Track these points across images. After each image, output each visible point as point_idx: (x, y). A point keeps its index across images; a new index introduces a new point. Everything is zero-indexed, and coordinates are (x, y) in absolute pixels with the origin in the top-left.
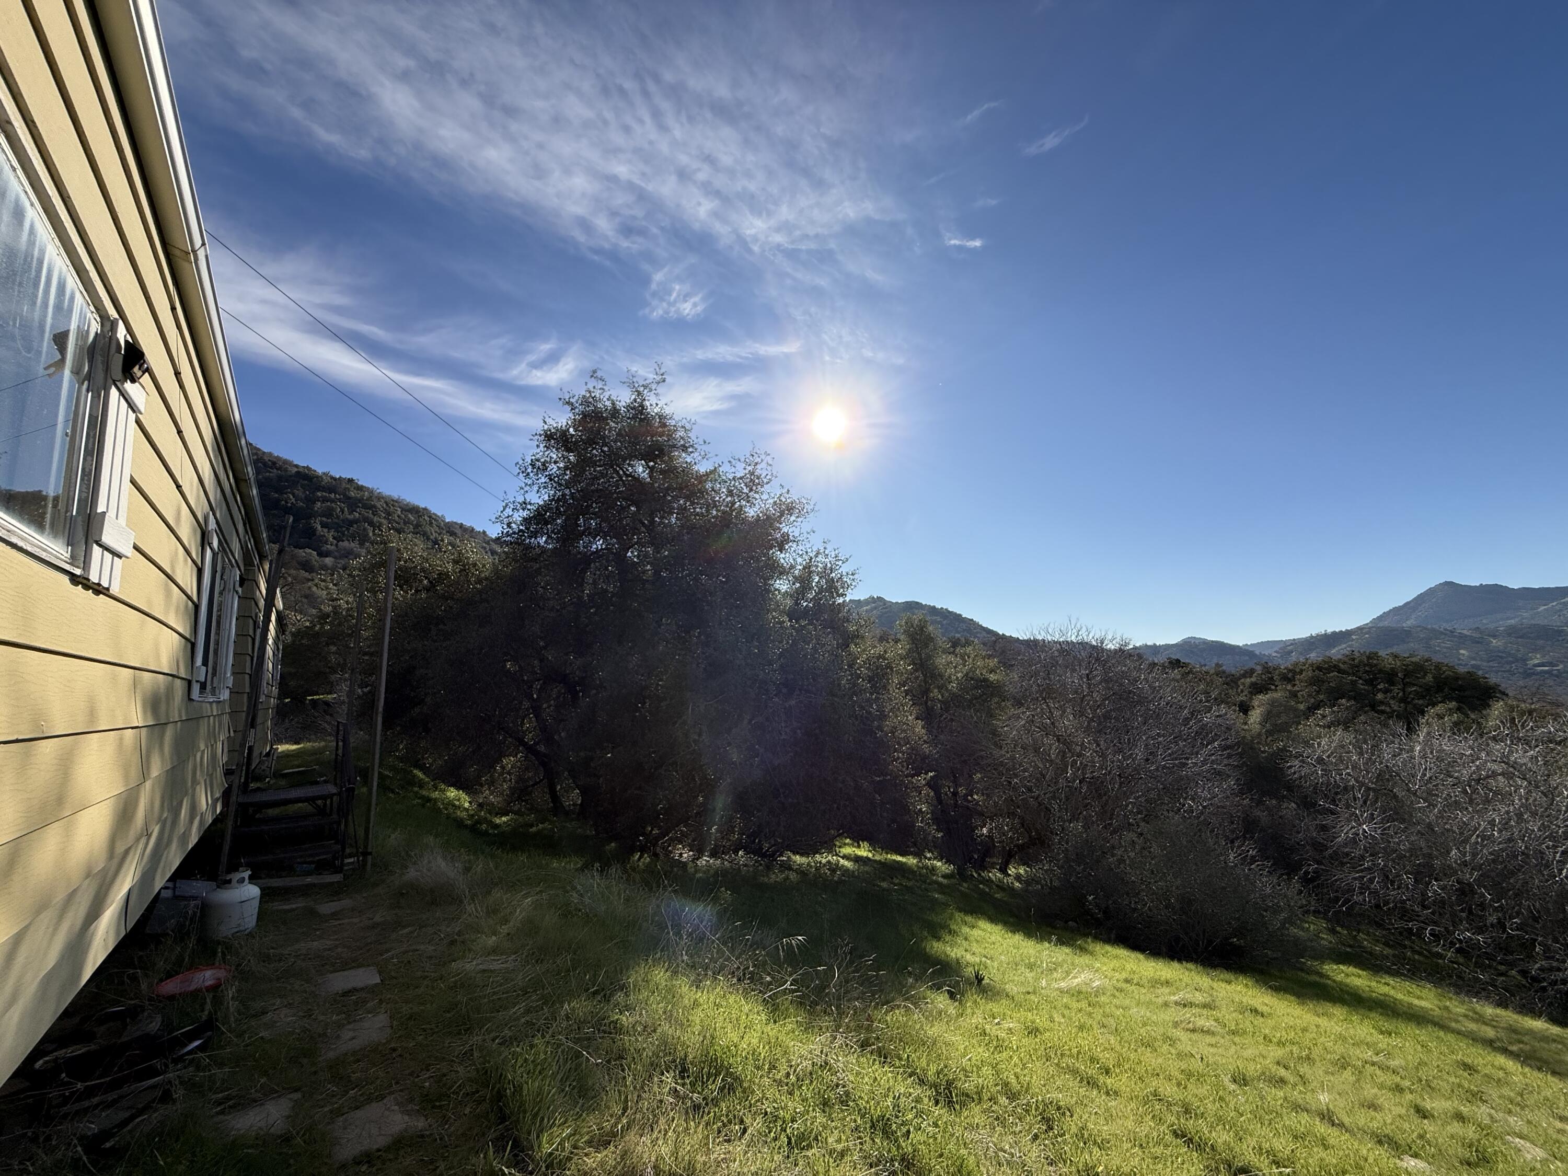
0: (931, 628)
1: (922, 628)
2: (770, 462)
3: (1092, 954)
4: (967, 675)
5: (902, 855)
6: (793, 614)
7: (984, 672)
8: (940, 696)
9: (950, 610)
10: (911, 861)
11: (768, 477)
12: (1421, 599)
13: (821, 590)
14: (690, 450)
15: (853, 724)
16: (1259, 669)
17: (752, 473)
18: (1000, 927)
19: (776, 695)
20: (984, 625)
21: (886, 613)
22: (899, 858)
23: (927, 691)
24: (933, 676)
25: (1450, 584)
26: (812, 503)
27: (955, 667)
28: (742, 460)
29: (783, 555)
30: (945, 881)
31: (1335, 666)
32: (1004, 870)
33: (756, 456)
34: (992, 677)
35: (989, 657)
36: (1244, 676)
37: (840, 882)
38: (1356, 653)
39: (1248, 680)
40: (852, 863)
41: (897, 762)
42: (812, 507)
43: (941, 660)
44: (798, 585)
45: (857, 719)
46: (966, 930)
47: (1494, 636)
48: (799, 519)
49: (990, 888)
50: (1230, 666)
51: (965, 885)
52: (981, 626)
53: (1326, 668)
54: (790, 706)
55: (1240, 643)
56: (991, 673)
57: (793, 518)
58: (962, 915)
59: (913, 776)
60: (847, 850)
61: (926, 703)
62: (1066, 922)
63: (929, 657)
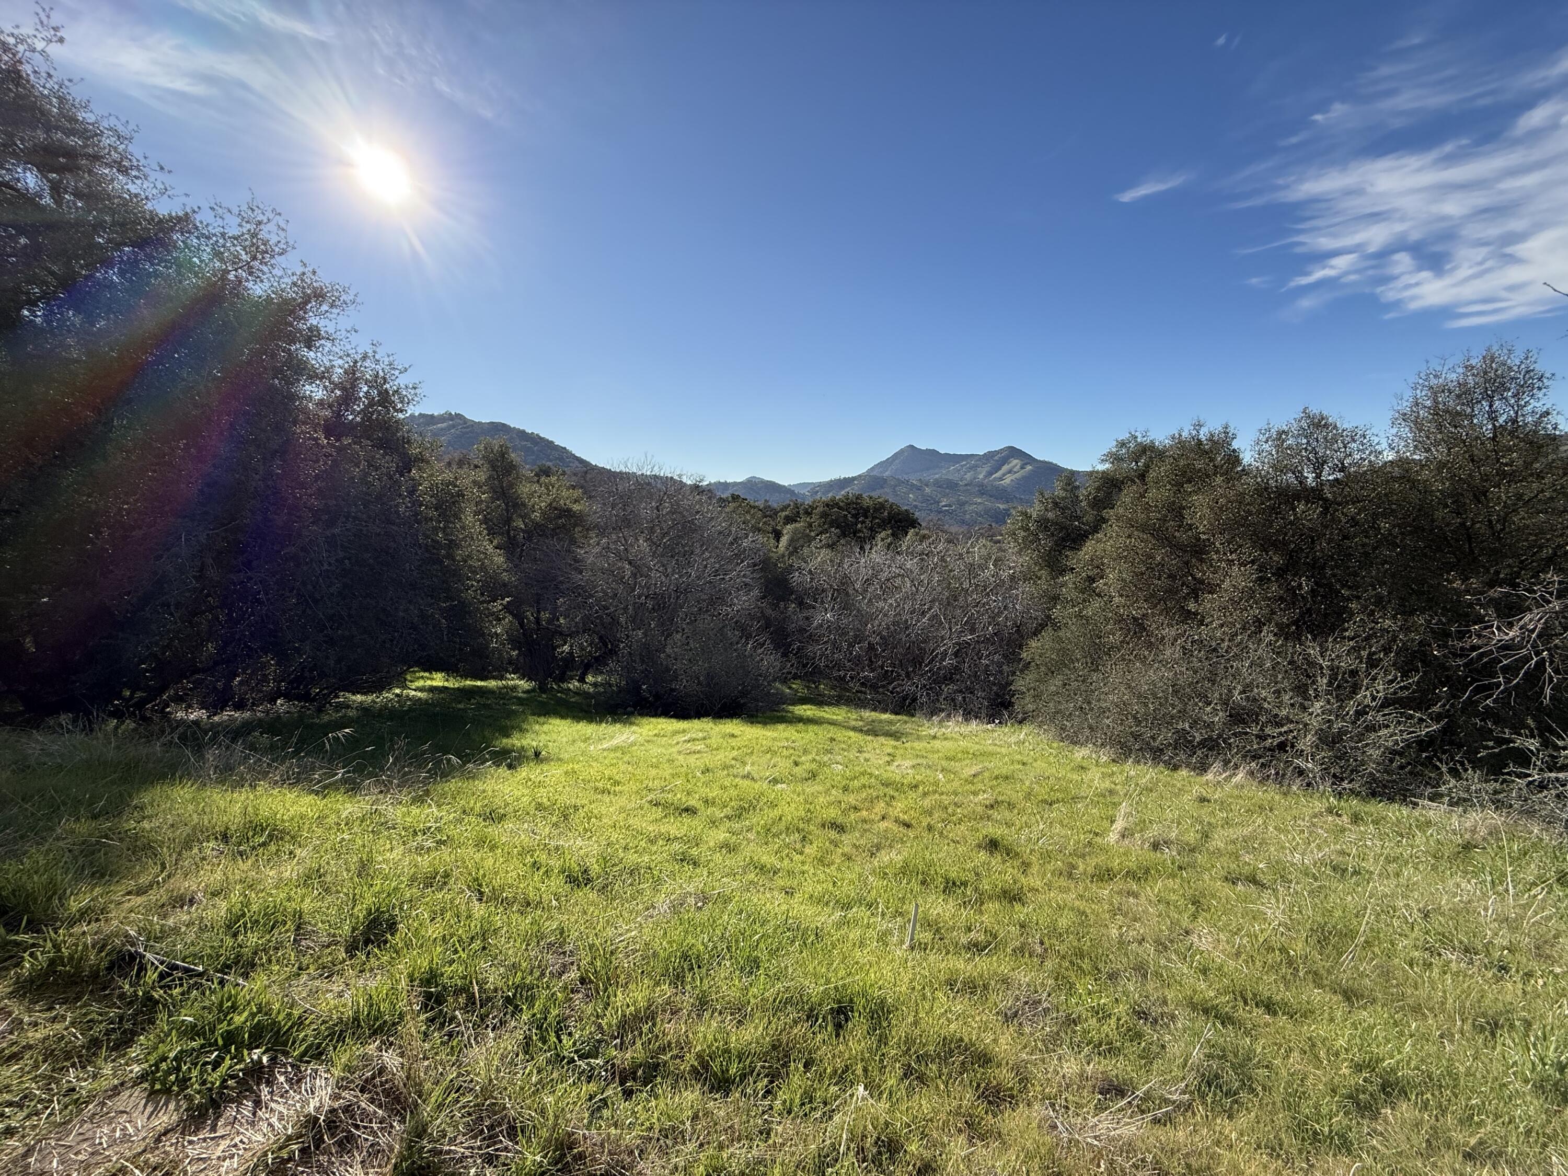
0: (513, 455)
1: (503, 454)
2: (283, 225)
3: (637, 725)
4: (550, 504)
5: (482, 680)
6: (335, 428)
7: (568, 502)
8: (523, 526)
9: (542, 435)
10: (492, 684)
11: (282, 246)
12: (896, 456)
13: (372, 403)
14: (134, 173)
15: (416, 554)
16: (792, 504)
17: (254, 235)
18: (569, 721)
19: (313, 523)
20: (577, 455)
21: (467, 433)
22: (479, 683)
23: (508, 521)
24: (516, 505)
25: (912, 447)
26: (352, 293)
27: (540, 497)
28: (235, 210)
29: (312, 354)
30: (525, 696)
31: (837, 504)
32: (582, 680)
33: (257, 211)
34: (576, 507)
35: (573, 487)
36: (782, 510)
37: (410, 709)
38: (850, 495)
39: (784, 513)
40: (425, 693)
41: (472, 590)
42: (352, 298)
43: (524, 489)
44: (338, 393)
45: (420, 548)
46: (537, 727)
47: (927, 485)
48: (334, 311)
49: (567, 695)
50: (775, 502)
51: (544, 696)
52: (574, 455)
53: (832, 504)
54: (334, 535)
55: (785, 483)
56: (575, 503)
57: (325, 307)
58: (535, 718)
59: (489, 602)
60: (420, 683)
61: (508, 532)
62: (625, 709)
63: (511, 485)
